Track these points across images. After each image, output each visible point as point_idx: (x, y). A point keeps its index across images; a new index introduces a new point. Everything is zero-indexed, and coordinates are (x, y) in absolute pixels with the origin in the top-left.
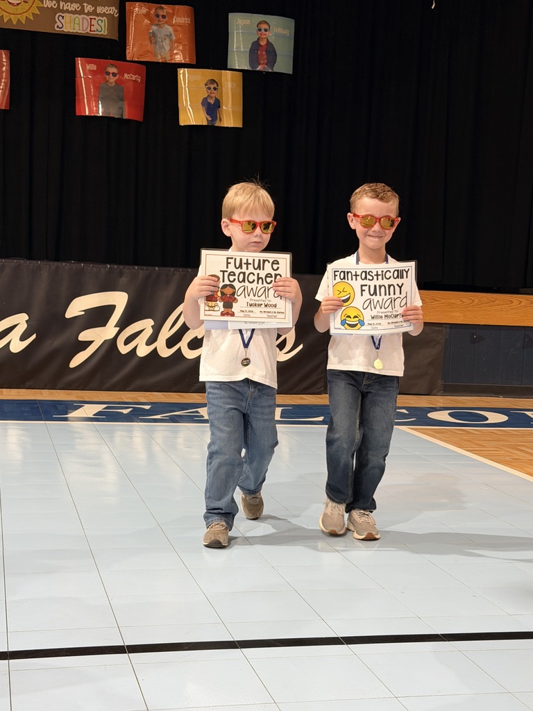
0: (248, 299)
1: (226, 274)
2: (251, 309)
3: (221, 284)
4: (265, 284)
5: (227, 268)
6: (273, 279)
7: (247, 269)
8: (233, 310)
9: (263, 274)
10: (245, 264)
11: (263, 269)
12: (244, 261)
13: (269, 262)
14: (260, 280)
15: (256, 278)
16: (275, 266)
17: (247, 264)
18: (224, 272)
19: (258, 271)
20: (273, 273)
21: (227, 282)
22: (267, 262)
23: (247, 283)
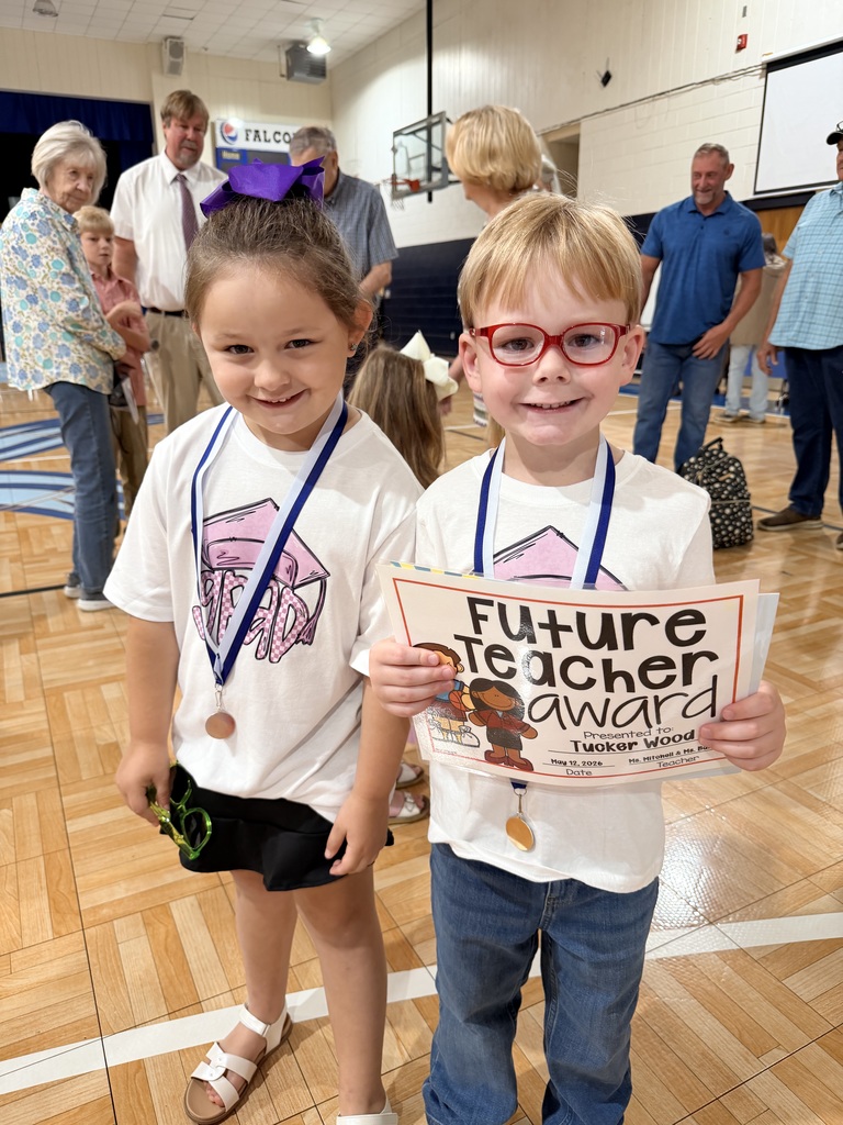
0: (575, 733)
1: (479, 651)
2: (594, 757)
3: (467, 677)
4: (640, 689)
5: (478, 630)
6: (678, 671)
7: (557, 643)
8: (523, 754)
9: (626, 661)
10: (542, 626)
11: (629, 645)
12: (539, 615)
13: (653, 621)
14: (620, 683)
15: (597, 673)
16: (684, 632)
17: (554, 627)
18: (469, 642)
19: (604, 653)
20: (676, 654)
21: (484, 672)
22: (641, 625)
23: (561, 688)
